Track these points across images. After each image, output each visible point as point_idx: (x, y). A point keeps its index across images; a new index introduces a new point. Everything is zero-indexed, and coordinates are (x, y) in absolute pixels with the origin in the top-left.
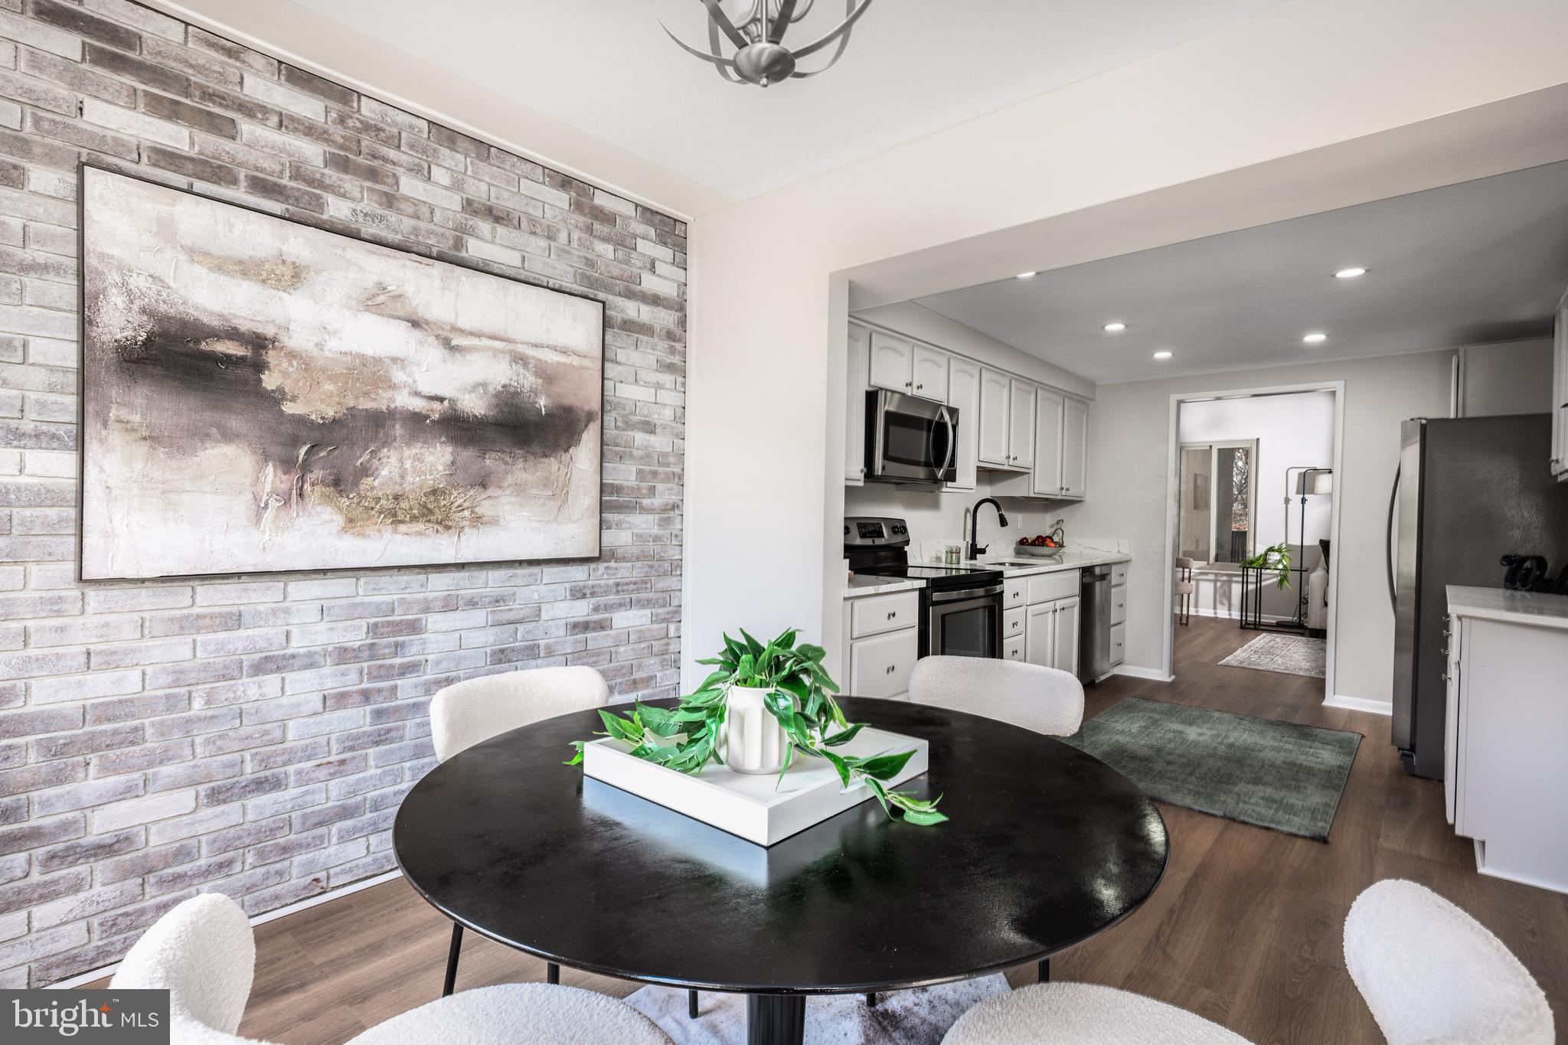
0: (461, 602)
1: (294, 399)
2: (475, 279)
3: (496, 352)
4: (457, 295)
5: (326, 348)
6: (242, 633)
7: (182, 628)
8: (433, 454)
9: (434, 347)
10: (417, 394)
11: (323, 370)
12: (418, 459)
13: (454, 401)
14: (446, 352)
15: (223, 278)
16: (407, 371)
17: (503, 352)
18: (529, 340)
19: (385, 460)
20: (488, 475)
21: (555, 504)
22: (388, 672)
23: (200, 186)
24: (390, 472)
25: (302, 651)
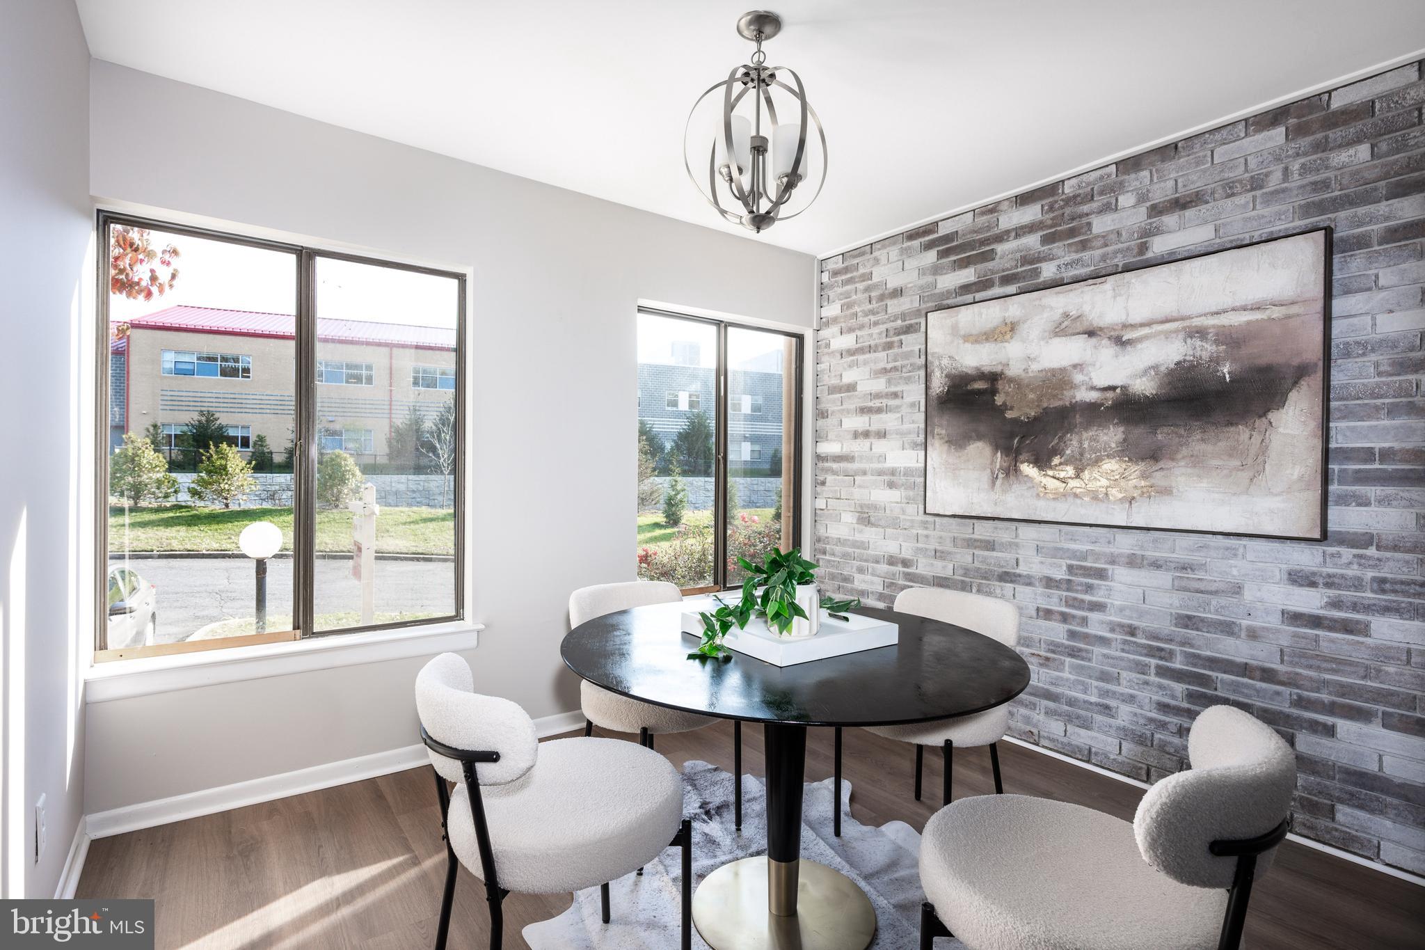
0: (1145, 562)
1: (1012, 408)
2: (1145, 276)
3: (1167, 335)
4: (1129, 296)
5: (1030, 370)
6: (994, 554)
7: (968, 545)
8: (1107, 434)
9: (1107, 348)
10: (1093, 388)
11: (1028, 386)
12: (1092, 439)
13: (1125, 387)
14: (1117, 348)
15: (978, 345)
16: (1085, 372)
17: (1177, 331)
18: (1207, 310)
19: (1068, 442)
20: (1160, 448)
21: (1246, 475)
22: (1080, 604)
23: (979, 296)
24: (1072, 451)
25: (1025, 573)
